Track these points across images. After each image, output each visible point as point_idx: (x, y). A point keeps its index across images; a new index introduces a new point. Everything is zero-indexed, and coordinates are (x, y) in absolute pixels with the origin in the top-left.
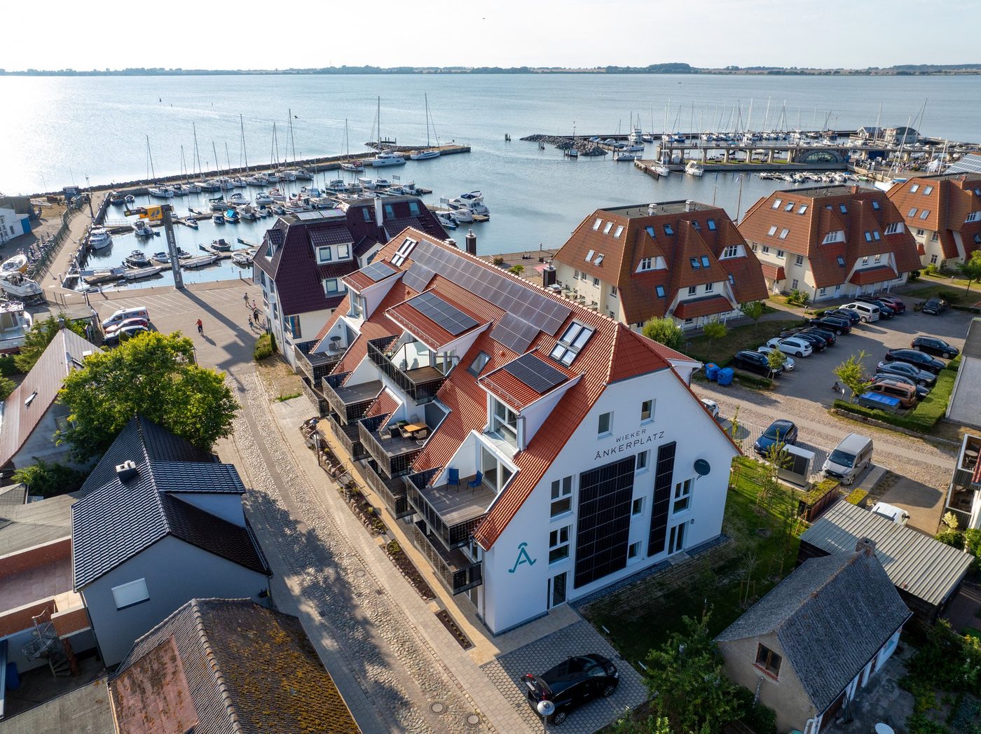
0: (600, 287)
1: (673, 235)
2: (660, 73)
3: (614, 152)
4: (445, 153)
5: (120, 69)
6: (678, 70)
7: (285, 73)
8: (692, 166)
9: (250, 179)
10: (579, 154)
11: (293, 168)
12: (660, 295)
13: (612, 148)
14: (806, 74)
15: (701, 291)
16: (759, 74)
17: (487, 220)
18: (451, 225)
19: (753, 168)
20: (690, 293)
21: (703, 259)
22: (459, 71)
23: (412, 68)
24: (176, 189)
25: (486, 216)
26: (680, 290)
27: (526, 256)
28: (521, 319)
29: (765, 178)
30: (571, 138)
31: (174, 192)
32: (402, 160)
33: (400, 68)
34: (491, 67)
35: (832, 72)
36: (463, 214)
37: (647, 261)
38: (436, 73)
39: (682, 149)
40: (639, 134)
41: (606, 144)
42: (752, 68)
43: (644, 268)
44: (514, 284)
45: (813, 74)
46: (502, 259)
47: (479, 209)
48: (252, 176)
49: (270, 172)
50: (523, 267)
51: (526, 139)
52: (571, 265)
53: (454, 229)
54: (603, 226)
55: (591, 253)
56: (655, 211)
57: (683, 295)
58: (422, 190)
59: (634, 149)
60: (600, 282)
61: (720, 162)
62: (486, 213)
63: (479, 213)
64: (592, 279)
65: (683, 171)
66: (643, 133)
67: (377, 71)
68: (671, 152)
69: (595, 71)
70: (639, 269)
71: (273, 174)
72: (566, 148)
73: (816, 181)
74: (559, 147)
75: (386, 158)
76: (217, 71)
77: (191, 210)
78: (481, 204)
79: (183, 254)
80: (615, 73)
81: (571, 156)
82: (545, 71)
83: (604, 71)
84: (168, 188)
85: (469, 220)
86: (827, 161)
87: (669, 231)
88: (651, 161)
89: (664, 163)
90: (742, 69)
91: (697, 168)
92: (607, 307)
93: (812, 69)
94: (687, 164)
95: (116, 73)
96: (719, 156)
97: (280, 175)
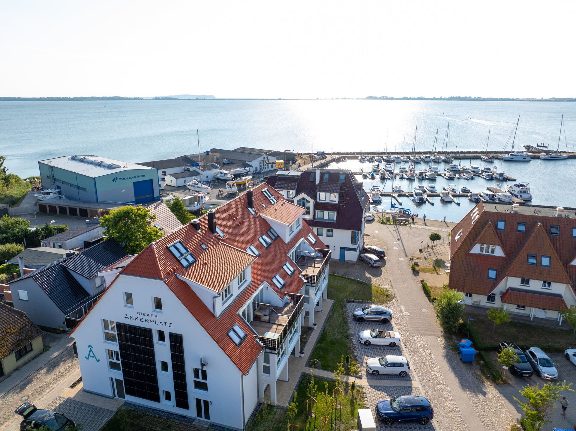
1: (524, 232)
12: (490, 276)
15: (536, 285)
20: (522, 283)
21: (543, 258)
32: (529, 158)
36: (505, 196)
37: (485, 246)
43: (481, 251)
49: (427, 155)
54: (475, 213)
57: (514, 282)
62: (530, 199)
70: (476, 251)
71: (429, 157)
76: (506, 99)
87: (522, 228)
95: (445, 99)
97: (433, 158)
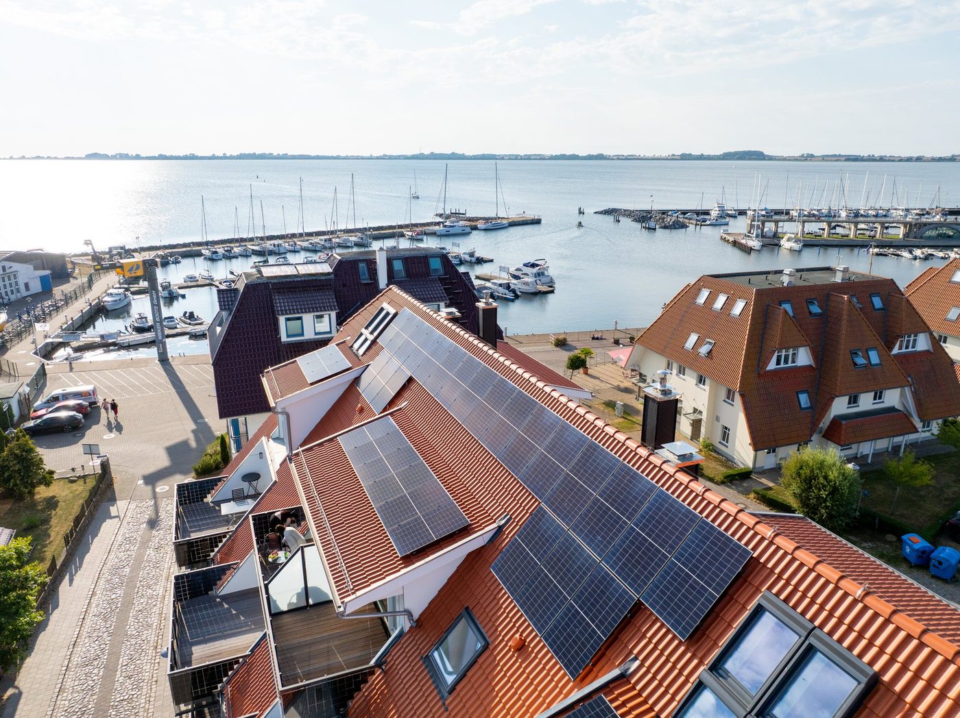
0: (707, 387)
1: (820, 315)
2: (734, 160)
3: (696, 225)
4: (514, 224)
5: (235, 154)
6: (752, 157)
7: (378, 158)
8: (789, 240)
9: (305, 244)
10: (657, 227)
11: (353, 234)
12: (803, 406)
13: (694, 222)
14: (885, 161)
15: (866, 402)
16: (836, 160)
17: (552, 292)
18: (510, 296)
19: (860, 243)
20: (849, 403)
21: (870, 353)
22: (538, 157)
23: (495, 155)
24: (226, 251)
25: (551, 287)
26: (837, 399)
27: (596, 336)
28: (579, 540)
29: (877, 254)
30: (649, 212)
31: (224, 254)
32: (468, 230)
33: (483, 154)
34: (568, 154)
35: (914, 159)
36: (526, 284)
37: (783, 353)
38: (516, 159)
39: (777, 222)
40: (722, 209)
41: (686, 218)
42: (828, 156)
43: (778, 363)
44: (565, 428)
45: (893, 161)
46: (565, 339)
47: (544, 280)
48: (308, 240)
49: (325, 237)
50: (592, 351)
51: (601, 213)
52: (662, 352)
53: (512, 301)
54: (711, 299)
55: (693, 338)
56: (793, 279)
57: (840, 406)
58: (482, 258)
59: (719, 222)
60: (708, 381)
61: (821, 236)
62: (551, 284)
63: (543, 284)
64: (695, 375)
65: (778, 245)
66: (726, 209)
67: (462, 157)
68: (763, 225)
69: (669, 158)
70: (772, 366)
71: (330, 240)
72: (643, 222)
73: (942, 258)
74: (635, 220)
75: (450, 226)
77: (232, 273)
78: (546, 273)
79: (196, 320)
80: (689, 160)
81: (649, 228)
82: (621, 157)
83: (679, 158)
84: (218, 250)
85: (533, 291)
86: (949, 237)
87: (815, 309)
88: (740, 234)
89: (757, 236)
90: (817, 157)
91: (795, 242)
92: (718, 419)
93: (890, 156)
94: (783, 238)
95: (231, 158)
96: (818, 231)
97: (337, 240)
